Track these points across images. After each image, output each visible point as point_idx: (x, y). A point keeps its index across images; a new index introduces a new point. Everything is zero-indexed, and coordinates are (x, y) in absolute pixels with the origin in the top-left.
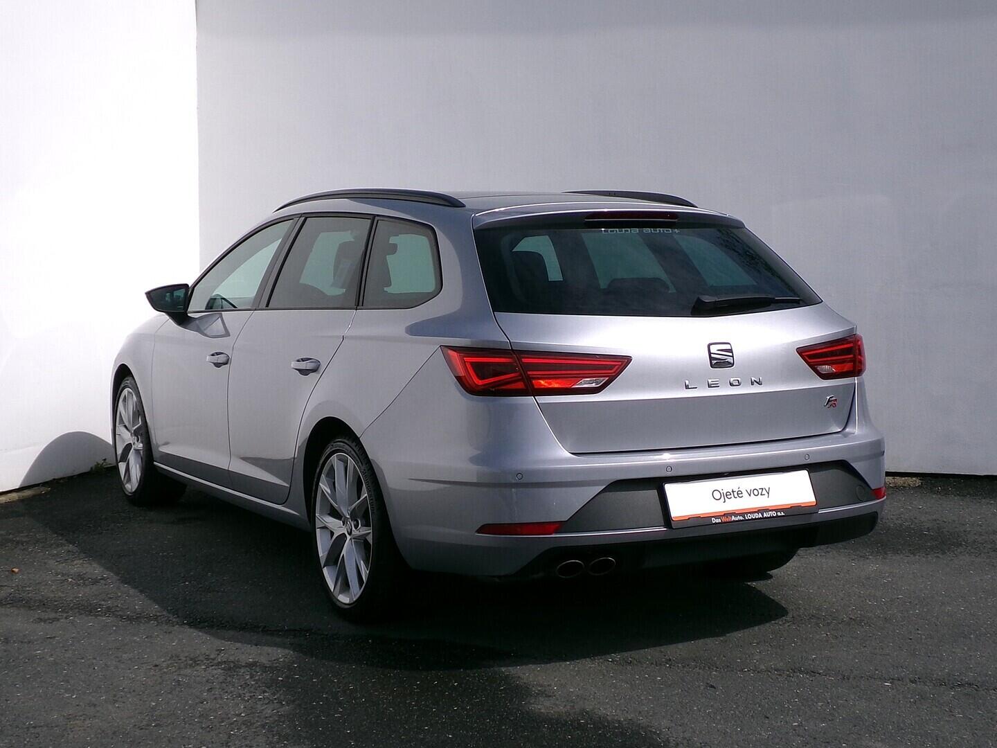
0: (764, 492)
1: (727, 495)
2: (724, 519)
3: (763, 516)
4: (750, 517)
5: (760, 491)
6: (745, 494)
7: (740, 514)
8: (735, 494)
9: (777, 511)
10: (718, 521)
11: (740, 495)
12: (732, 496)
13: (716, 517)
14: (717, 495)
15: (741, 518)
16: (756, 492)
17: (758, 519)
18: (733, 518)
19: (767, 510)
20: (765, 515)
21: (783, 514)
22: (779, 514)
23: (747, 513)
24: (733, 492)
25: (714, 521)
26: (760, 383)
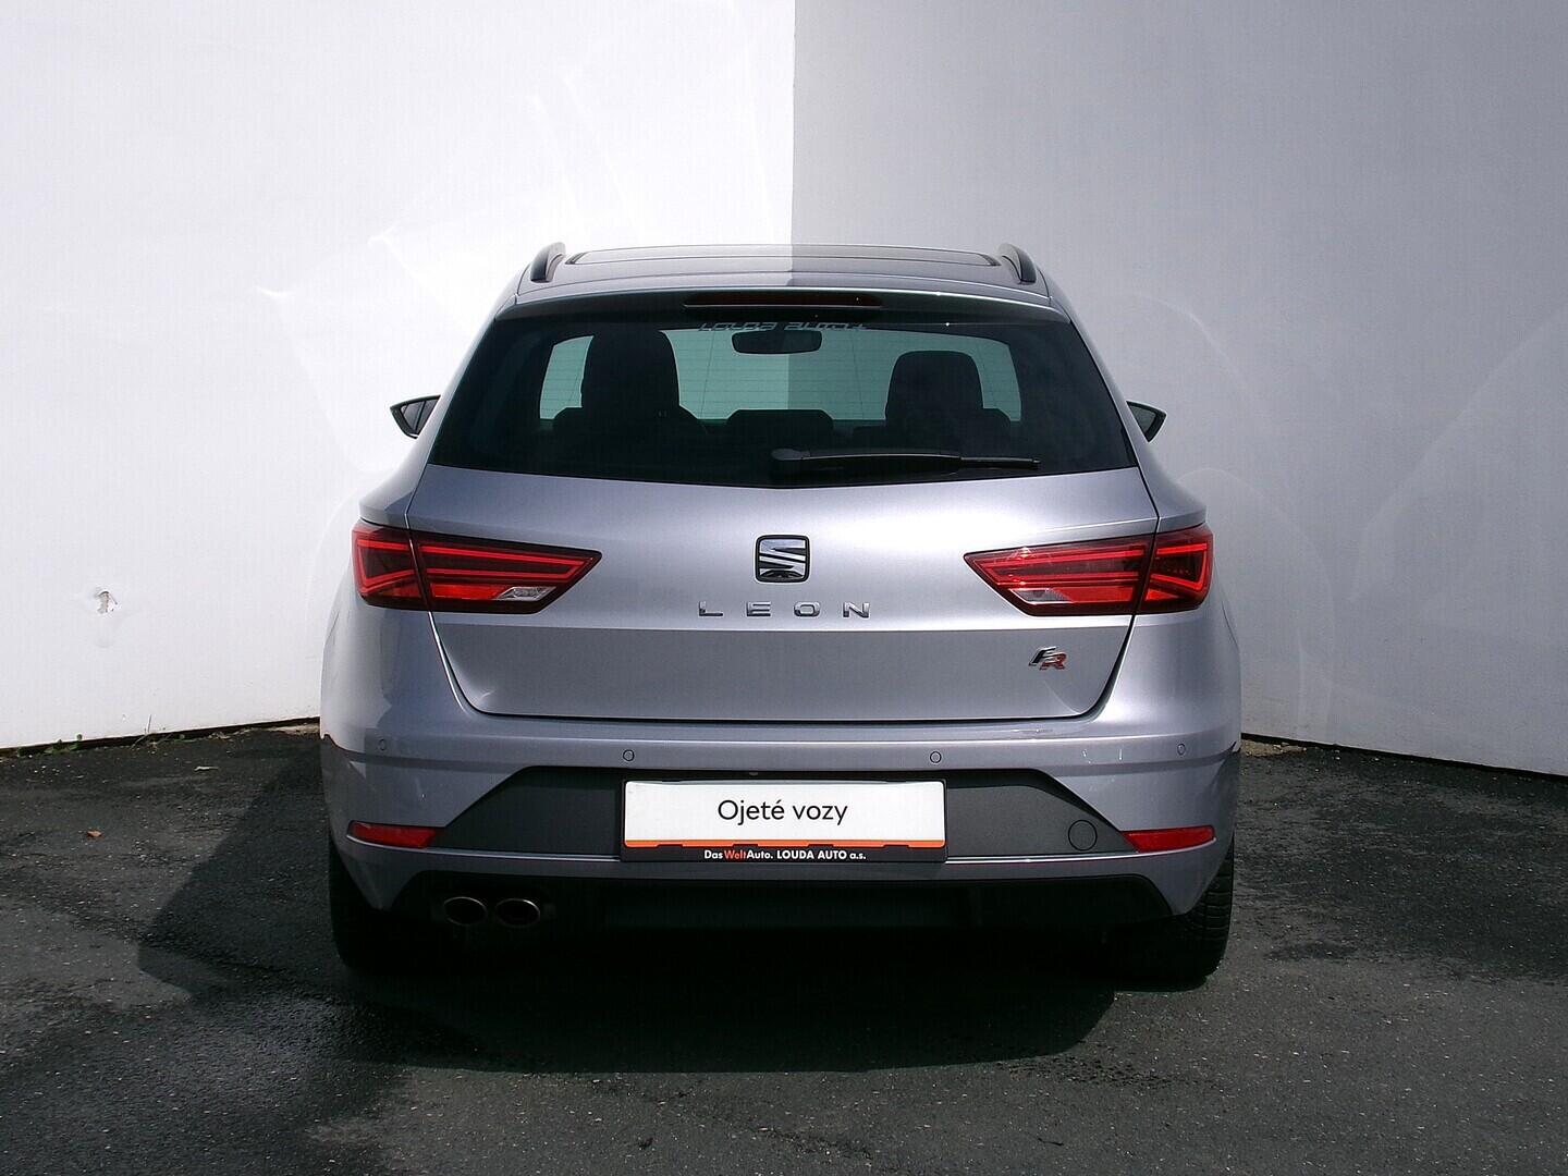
0: (833, 813)
1: (751, 812)
2: (730, 854)
3: (816, 856)
4: (787, 855)
5: (823, 812)
6: (789, 813)
7: (765, 849)
8: (768, 812)
9: (849, 850)
10: (716, 856)
11: (777, 815)
12: (760, 815)
13: (714, 849)
14: (728, 810)
15: (768, 856)
16: (814, 813)
17: (805, 860)
18: (751, 854)
19: (828, 847)
20: (821, 855)
21: (861, 856)
22: (853, 856)
23: (782, 849)
24: (764, 807)
25: (708, 855)
26: (864, 615)
